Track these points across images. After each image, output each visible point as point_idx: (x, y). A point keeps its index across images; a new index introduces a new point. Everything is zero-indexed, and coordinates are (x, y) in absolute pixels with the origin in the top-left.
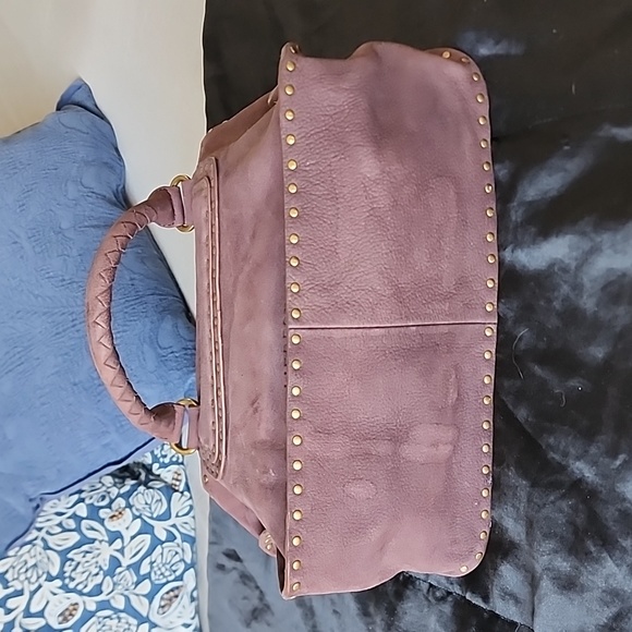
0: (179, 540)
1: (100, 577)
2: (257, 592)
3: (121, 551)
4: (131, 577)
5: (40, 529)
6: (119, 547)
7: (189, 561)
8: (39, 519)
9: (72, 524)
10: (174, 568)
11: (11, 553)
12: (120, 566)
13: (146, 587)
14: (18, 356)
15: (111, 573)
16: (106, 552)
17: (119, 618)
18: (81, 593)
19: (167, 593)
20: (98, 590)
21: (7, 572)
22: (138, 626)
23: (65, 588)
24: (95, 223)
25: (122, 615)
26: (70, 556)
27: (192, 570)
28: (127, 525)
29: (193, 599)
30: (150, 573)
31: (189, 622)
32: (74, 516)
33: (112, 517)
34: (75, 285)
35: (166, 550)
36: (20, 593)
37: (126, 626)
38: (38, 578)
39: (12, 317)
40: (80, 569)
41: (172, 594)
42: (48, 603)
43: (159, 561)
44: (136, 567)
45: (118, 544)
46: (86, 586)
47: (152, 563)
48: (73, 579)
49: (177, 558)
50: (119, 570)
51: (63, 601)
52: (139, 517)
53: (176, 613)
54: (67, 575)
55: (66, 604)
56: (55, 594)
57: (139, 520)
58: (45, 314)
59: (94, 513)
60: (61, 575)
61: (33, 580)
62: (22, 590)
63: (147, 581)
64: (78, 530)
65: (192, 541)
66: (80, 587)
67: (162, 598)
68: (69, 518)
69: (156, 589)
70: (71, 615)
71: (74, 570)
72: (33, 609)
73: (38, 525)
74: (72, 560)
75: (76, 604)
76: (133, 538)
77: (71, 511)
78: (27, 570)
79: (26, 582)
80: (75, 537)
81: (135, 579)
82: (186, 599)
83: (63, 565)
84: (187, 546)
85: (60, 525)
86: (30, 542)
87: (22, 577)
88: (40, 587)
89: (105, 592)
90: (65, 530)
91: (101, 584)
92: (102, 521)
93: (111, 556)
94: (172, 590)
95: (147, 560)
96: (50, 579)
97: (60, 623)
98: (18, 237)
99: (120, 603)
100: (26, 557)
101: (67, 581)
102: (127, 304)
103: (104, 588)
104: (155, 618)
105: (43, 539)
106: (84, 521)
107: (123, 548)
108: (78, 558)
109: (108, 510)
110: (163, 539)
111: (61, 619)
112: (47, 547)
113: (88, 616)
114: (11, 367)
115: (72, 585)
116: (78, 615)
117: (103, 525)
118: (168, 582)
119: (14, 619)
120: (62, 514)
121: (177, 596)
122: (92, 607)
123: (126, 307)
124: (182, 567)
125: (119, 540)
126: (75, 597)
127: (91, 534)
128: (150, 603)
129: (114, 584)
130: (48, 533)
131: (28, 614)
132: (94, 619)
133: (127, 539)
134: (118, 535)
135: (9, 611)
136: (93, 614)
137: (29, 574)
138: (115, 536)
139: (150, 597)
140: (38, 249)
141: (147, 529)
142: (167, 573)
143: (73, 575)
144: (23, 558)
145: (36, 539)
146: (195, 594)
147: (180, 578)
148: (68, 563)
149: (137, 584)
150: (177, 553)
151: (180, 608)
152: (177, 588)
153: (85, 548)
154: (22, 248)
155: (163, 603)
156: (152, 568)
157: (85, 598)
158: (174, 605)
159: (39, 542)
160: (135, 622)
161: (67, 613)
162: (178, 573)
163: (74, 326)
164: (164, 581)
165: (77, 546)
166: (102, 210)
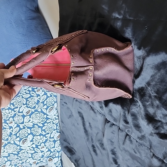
0: (53, 96)
1: (35, 104)
2: (71, 112)
3: (40, 99)
4: (42, 105)
5: (21, 93)
6: (39, 98)
7: (55, 101)
8: (21, 91)
9: (28, 92)
10: (52, 103)
11: (15, 99)
12: (40, 102)
13: (45, 107)
14: (13, 54)
15: (37, 104)
16: (36, 99)
17: (40, 114)
18: (31, 108)
19: (50, 108)
20: (35, 107)
21: (14, 103)
22: (44, 115)
23: (27, 107)
24: (30, 18)
25: (40, 113)
26: (28, 99)
27: (56, 103)
28: (41, 93)
29: (56, 109)
30: (46, 104)
31: (56, 114)
32: (29, 90)
33: (37, 91)
34: (26, 36)
35: (50, 99)
36: (17, 108)
37: (41, 115)
38: (21, 104)
39: (11, 44)
40: (30, 103)
41: (51, 108)
42: (23, 110)
43: (48, 101)
44: (43, 102)
45: (39, 97)
46: (32, 106)
47: (47, 102)
48: (29, 105)
49: (53, 100)
50: (39, 103)
51: (27, 110)
52: (44, 91)
53: (53, 113)
54: (27, 104)
55: (28, 110)
56: (25, 108)
57: (44, 92)
58: (19, 43)
59: (33, 90)
60: (26, 104)
61: (20, 105)
62: (18, 107)
63: (46, 106)
64: (30, 94)
65: (56, 96)
66: (31, 107)
67: (49, 109)
68: (27, 91)
69: (48, 107)
70: (29, 113)
71: (29, 103)
72: (20, 111)
73: (21, 92)
74: (29, 100)
75: (30, 110)
76: (42, 96)
77: (28, 89)
78: (18, 102)
79: (18, 105)
80: (29, 95)
81: (43, 105)
82: (55, 109)
83: (26, 102)
84: (55, 98)
85: (25, 92)
86: (19, 96)
87: (17, 104)
88: (22, 106)
89: (36, 108)
90: (27, 94)
91: (35, 106)
92: (35, 92)
93: (37, 100)
94: (52, 108)
95: (46, 101)
96: (24, 105)
97: (26, 114)
98: (12, 22)
99: (40, 110)
100: (18, 100)
101: (28, 105)
102: (39, 41)
103: (36, 107)
104: (48, 114)
105: (22, 96)
106: (31, 92)
107: (40, 98)
108: (30, 100)
109: (36, 89)
110: (49, 96)
111: (26, 113)
112: (23, 97)
113: (33, 113)
114: (12, 56)
115: (29, 106)
116: (30, 113)
117: (35, 93)
118: (51, 106)
119: (16, 113)
120: (26, 90)
121: (53, 109)
122: (34, 111)
123: (39, 42)
124: (54, 102)
125: (39, 96)
126: (29, 109)
127: (33, 95)
128: (47, 110)
129: (38, 106)
130: (23, 94)
131: (19, 112)
132: (34, 114)
133: (41, 96)
134: (39, 95)
135: (15, 111)
136: (34, 113)
137: (19, 103)
138: (38, 95)
139: (46, 109)
140: (17, 26)
141: (45, 94)
142: (50, 104)
143: (29, 104)
144: (17, 100)
145: (20, 95)
146: (57, 108)
147: (53, 105)
148: (28, 101)
149: (43, 106)
150: (52, 99)
151: (53, 111)
152: (53, 107)
153: (31, 98)
154: (13, 25)
155: (49, 110)
156: (47, 103)
157: (32, 109)
158: (52, 111)
159: (21, 96)
160: (43, 114)
161: (28, 112)
162: (53, 104)
163: (26, 47)
164: (50, 105)
165: (30, 97)
166: (32, 14)
